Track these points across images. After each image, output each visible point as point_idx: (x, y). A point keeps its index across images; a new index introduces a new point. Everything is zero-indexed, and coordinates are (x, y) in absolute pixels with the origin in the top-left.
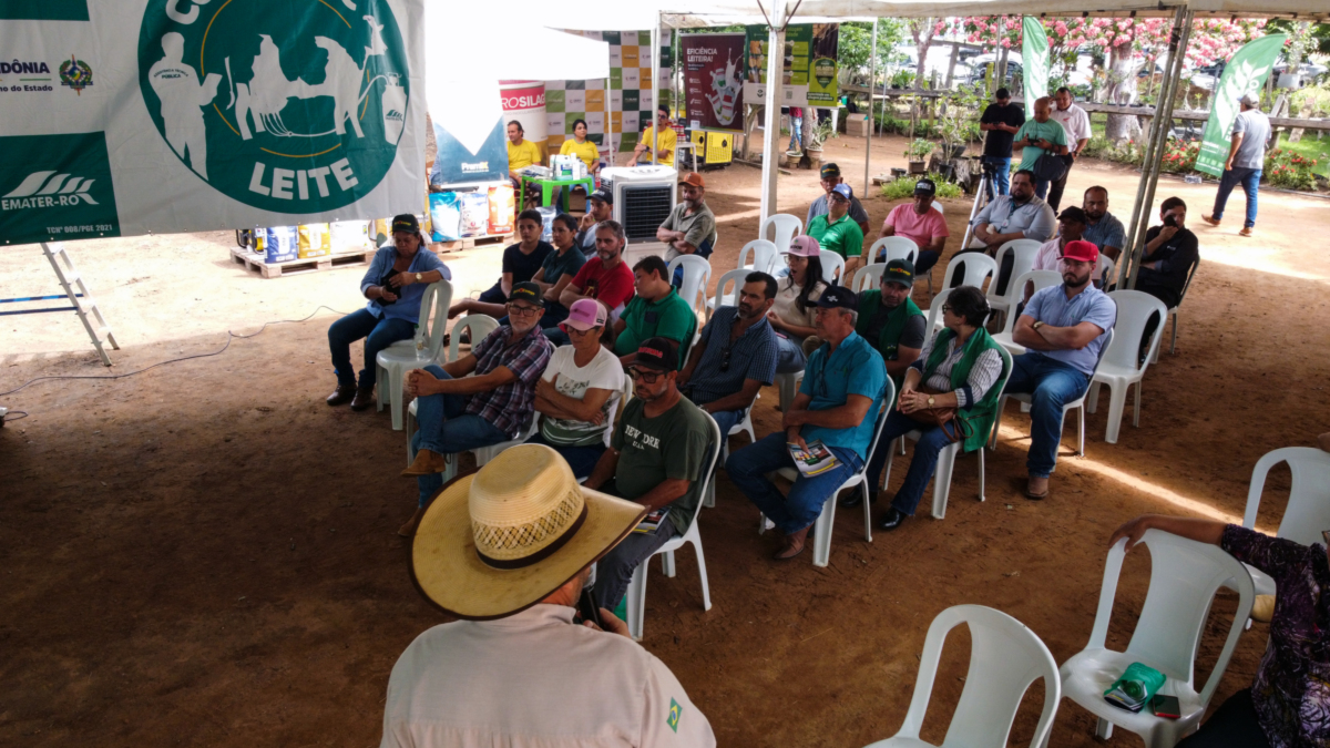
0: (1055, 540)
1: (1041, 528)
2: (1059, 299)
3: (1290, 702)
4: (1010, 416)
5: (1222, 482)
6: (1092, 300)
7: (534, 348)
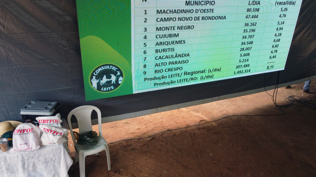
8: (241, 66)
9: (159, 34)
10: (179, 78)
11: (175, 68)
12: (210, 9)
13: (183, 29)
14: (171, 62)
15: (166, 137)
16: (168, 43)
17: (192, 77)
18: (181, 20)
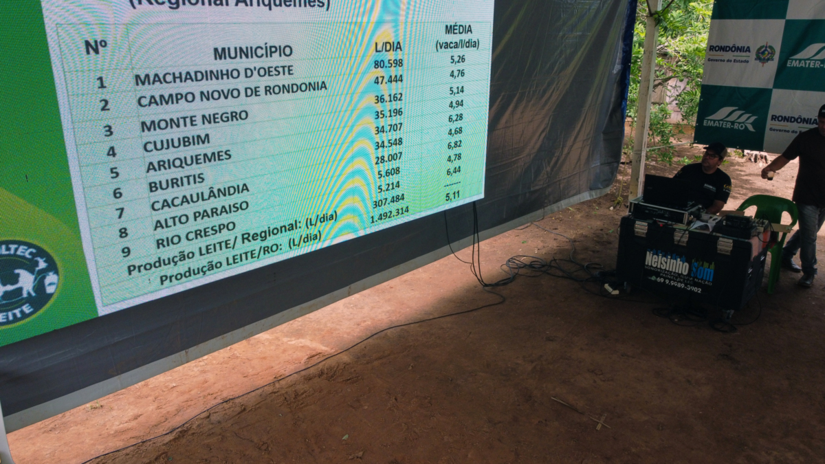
8: (384, 201)
9: (152, 140)
10: (230, 253)
11: (215, 226)
12: (284, 67)
13: (218, 122)
14: (199, 213)
15: (219, 422)
16: (183, 163)
17: (264, 244)
18: (208, 99)
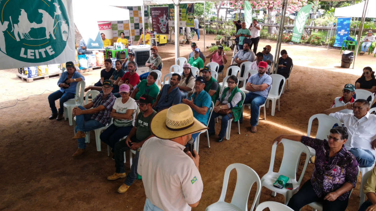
0: (259, 143)
1: (255, 140)
2: (257, 77)
3: (320, 182)
4: (246, 110)
5: (301, 124)
6: (266, 77)
7: (110, 99)
